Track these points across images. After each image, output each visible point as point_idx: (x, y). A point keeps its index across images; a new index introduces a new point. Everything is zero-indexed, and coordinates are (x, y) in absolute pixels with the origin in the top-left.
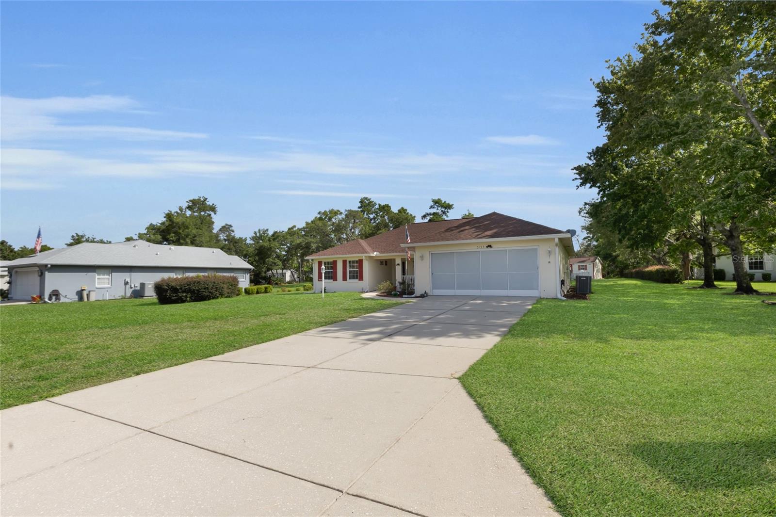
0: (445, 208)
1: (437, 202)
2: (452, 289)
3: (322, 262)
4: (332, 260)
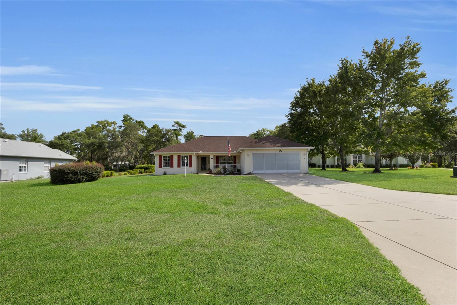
0: (181, 127)
1: (177, 123)
2: (263, 170)
3: (161, 156)
4: (169, 155)
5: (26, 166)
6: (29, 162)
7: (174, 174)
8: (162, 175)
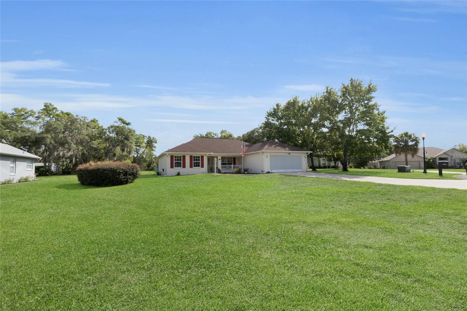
2: (277, 170)
3: (173, 156)
4: (182, 155)
5: (14, 166)
6: (17, 162)
7: (188, 175)
8: (176, 176)
